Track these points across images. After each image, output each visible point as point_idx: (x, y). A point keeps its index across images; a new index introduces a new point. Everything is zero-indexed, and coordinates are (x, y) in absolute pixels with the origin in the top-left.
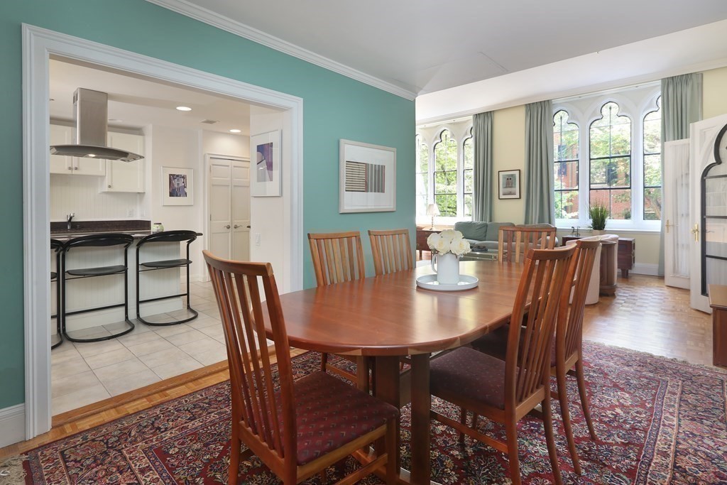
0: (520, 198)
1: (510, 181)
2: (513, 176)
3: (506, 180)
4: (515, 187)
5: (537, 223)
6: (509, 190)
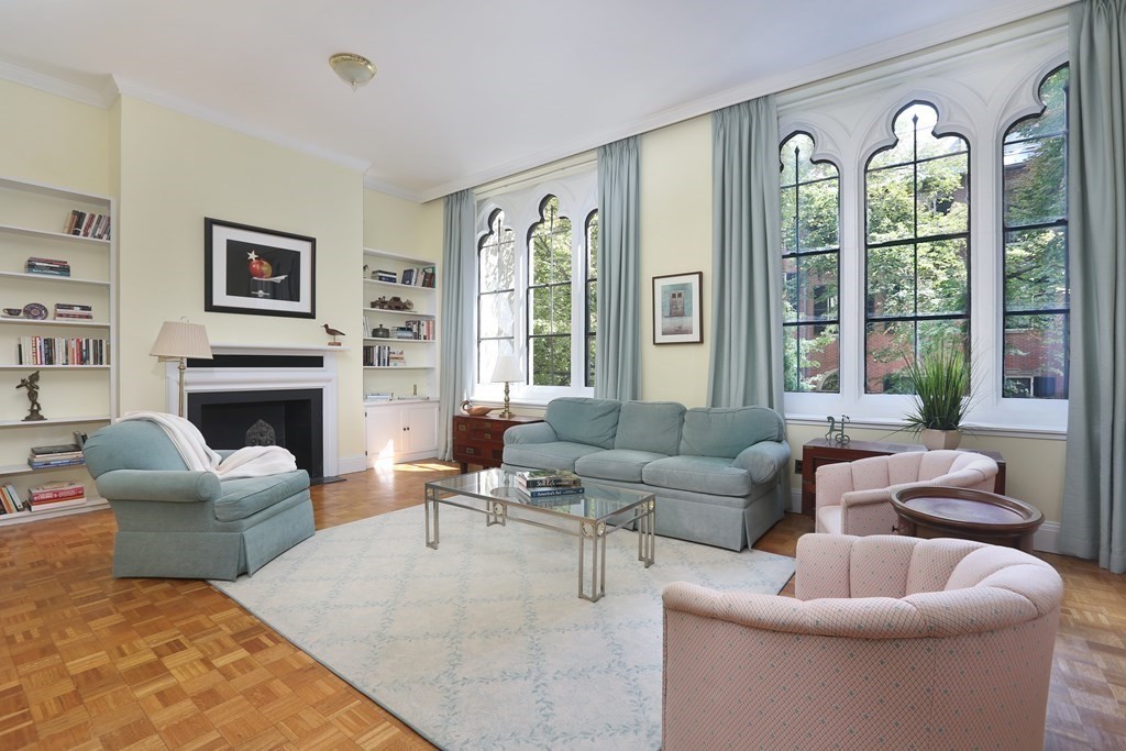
0: (702, 341)
1: (678, 299)
2: (684, 287)
3: (668, 298)
4: (690, 315)
5: (739, 405)
6: (677, 321)
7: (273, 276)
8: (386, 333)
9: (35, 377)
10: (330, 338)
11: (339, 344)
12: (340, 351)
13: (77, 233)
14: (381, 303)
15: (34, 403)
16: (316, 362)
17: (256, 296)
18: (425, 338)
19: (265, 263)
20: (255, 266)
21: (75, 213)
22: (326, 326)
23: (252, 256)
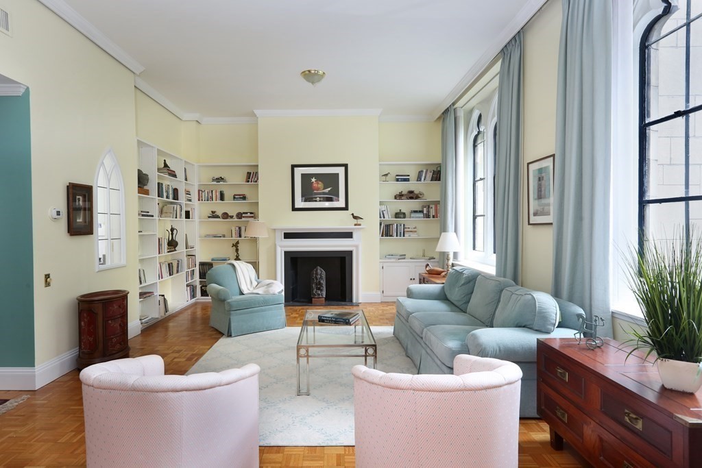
1: (542, 182)
2: (546, 170)
3: (537, 181)
4: (549, 196)
7: (324, 189)
8: (404, 215)
9: (238, 243)
10: (355, 221)
11: (360, 225)
12: (361, 228)
13: (248, 181)
14: (400, 196)
15: (238, 253)
16: (349, 235)
17: (316, 201)
18: (434, 217)
19: (320, 183)
20: (315, 185)
21: (248, 173)
22: (353, 214)
23: (313, 180)
